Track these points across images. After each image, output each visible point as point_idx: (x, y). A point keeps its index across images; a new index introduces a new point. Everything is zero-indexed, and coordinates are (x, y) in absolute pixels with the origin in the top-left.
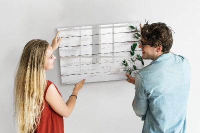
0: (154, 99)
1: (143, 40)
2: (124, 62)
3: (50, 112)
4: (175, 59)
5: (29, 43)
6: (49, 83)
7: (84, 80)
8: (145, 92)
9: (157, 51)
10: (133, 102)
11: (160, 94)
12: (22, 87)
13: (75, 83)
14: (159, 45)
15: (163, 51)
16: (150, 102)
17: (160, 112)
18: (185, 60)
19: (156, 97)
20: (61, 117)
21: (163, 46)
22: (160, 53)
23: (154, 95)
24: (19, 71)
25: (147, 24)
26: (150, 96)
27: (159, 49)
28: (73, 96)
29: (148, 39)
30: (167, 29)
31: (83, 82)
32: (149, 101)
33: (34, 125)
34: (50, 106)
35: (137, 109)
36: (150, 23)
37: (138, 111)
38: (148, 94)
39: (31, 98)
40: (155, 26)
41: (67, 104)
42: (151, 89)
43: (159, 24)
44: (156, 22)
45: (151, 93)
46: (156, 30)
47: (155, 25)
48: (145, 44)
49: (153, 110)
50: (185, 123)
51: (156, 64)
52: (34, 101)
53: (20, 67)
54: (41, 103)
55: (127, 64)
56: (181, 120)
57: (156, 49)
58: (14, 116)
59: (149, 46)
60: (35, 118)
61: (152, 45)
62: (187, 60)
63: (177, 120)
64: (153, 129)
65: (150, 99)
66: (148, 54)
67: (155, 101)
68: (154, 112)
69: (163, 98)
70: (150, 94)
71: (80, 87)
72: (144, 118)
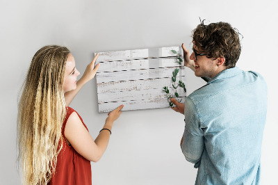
0: (212, 136)
1: (197, 49)
2: (165, 88)
3: (71, 153)
4: (244, 76)
5: (39, 51)
6: (70, 111)
7: (122, 106)
8: (199, 126)
9: (218, 65)
10: (182, 141)
11: (222, 129)
12: (29, 117)
13: (109, 111)
14: (220, 56)
15: (226, 64)
16: (206, 141)
17: (221, 155)
18: (258, 78)
19: (216, 133)
20: (88, 162)
21: (226, 57)
22: (222, 67)
23: (212, 130)
24: (25, 92)
25: (202, 25)
26: (207, 131)
27: (221, 62)
28: (106, 130)
29: (204, 47)
30: (232, 31)
31: (120, 110)
32: (205, 139)
33: (48, 173)
34: (70, 145)
35: (187, 152)
36: (207, 23)
37: (189, 154)
38: (204, 129)
39: (42, 132)
40: (215, 28)
41: (96, 141)
42: (208, 121)
43: (220, 25)
44: (216, 21)
45: (209, 126)
46: (217, 33)
47: (215, 25)
48: (199, 55)
49: (211, 153)
50: (258, 172)
51: (216, 84)
52: (47, 137)
53: (26, 87)
54: (57, 141)
55: (168, 91)
56: (253, 167)
57: (215, 62)
58: (18, 160)
59: (205, 57)
60: (48, 162)
61: (210, 56)
62: (262, 78)
63: (247, 168)
64: (212, 181)
65: (207, 136)
66: (203, 69)
67: (214, 138)
68: (213, 155)
69: (226, 134)
70: (206, 128)
71: (116, 117)
72: (197, 165)
